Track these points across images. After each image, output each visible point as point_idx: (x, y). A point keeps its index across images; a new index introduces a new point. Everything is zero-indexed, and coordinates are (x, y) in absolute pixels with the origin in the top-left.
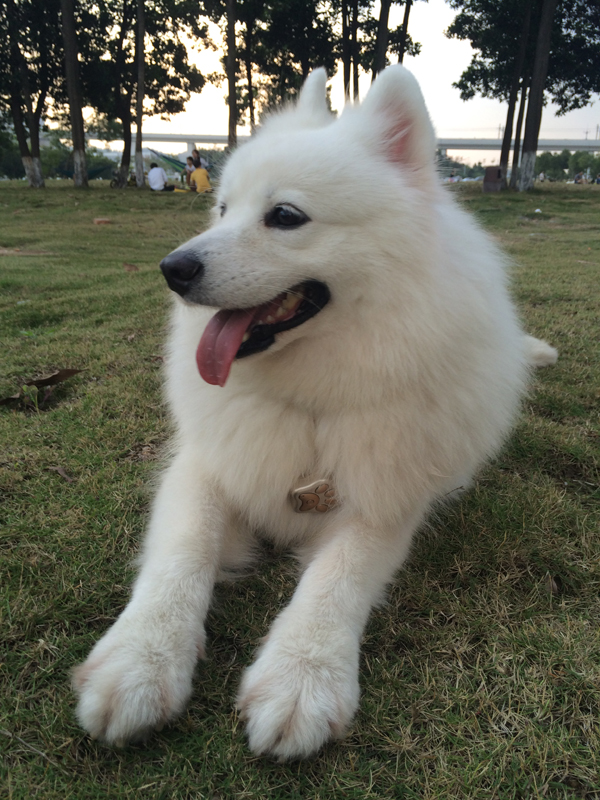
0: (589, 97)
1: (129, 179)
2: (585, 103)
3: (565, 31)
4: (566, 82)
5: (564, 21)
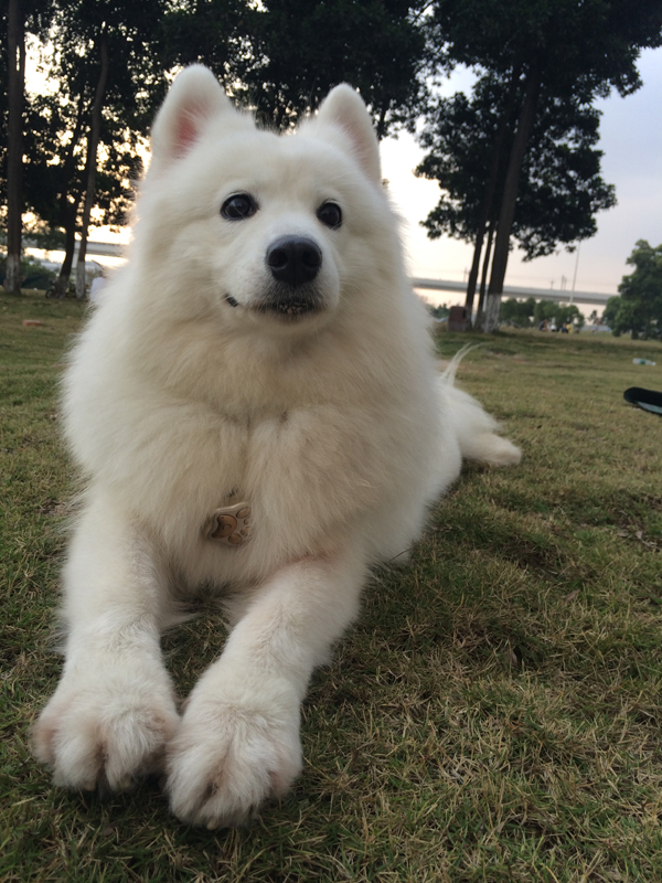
0: (554, 245)
1: (67, 290)
3: (532, 180)
4: (533, 230)
5: (532, 170)
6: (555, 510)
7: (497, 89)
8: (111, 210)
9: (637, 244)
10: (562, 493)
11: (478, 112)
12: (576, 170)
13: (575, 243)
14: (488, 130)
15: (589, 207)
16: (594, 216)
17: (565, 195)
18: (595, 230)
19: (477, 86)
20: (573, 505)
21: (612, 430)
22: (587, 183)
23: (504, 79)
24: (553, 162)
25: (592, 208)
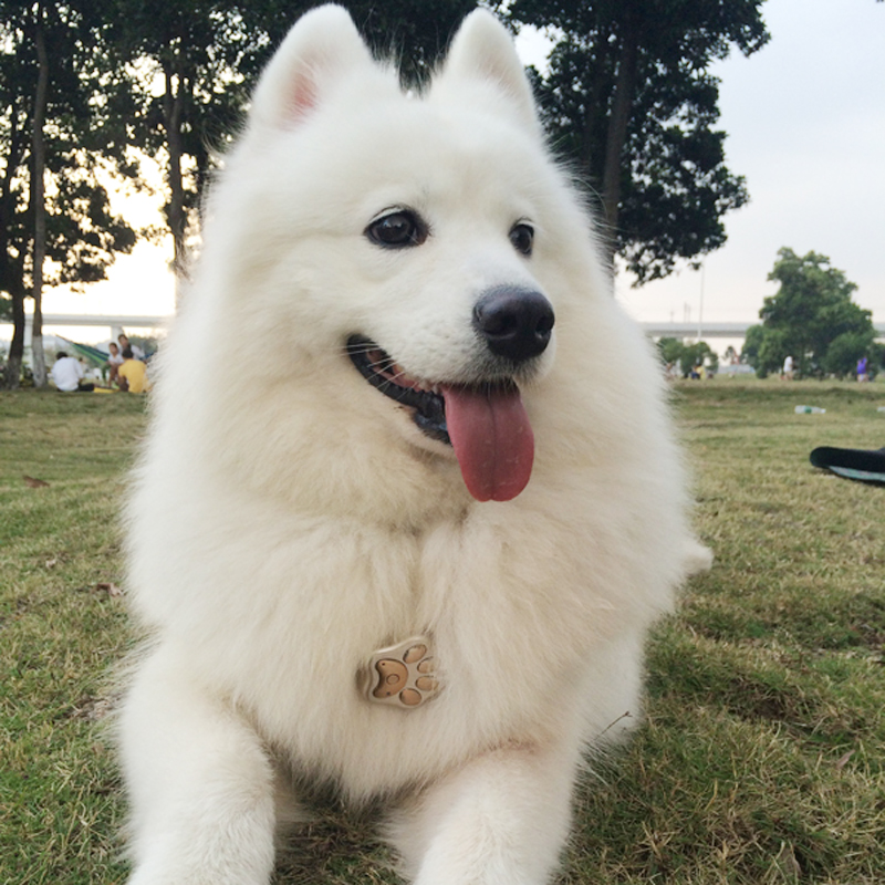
0: (673, 263)
2: (669, 272)
3: (636, 178)
4: (643, 244)
5: (635, 164)
6: (777, 632)
7: (580, 57)
8: (70, 263)
9: (779, 253)
10: (782, 608)
11: (557, 91)
12: (694, 161)
13: (699, 258)
14: (572, 113)
15: (714, 207)
16: (721, 219)
17: (682, 195)
18: (725, 238)
19: (553, 55)
20: (800, 624)
21: (811, 509)
22: (709, 176)
23: (587, 43)
24: (662, 151)
25: (719, 209)
